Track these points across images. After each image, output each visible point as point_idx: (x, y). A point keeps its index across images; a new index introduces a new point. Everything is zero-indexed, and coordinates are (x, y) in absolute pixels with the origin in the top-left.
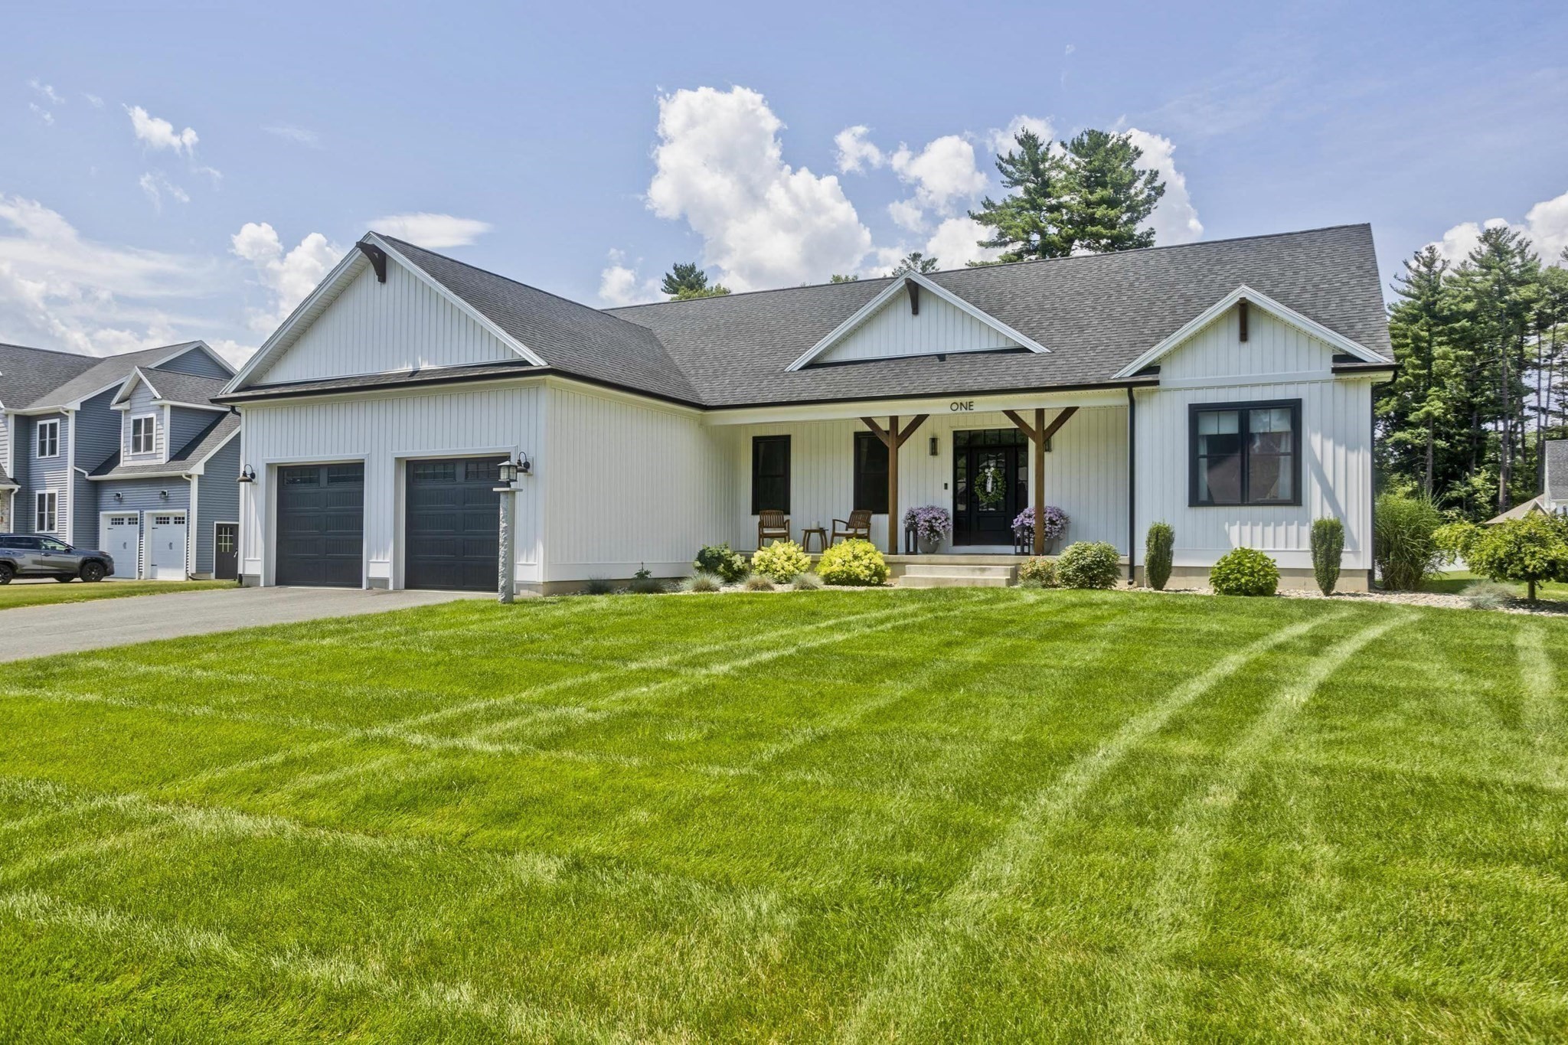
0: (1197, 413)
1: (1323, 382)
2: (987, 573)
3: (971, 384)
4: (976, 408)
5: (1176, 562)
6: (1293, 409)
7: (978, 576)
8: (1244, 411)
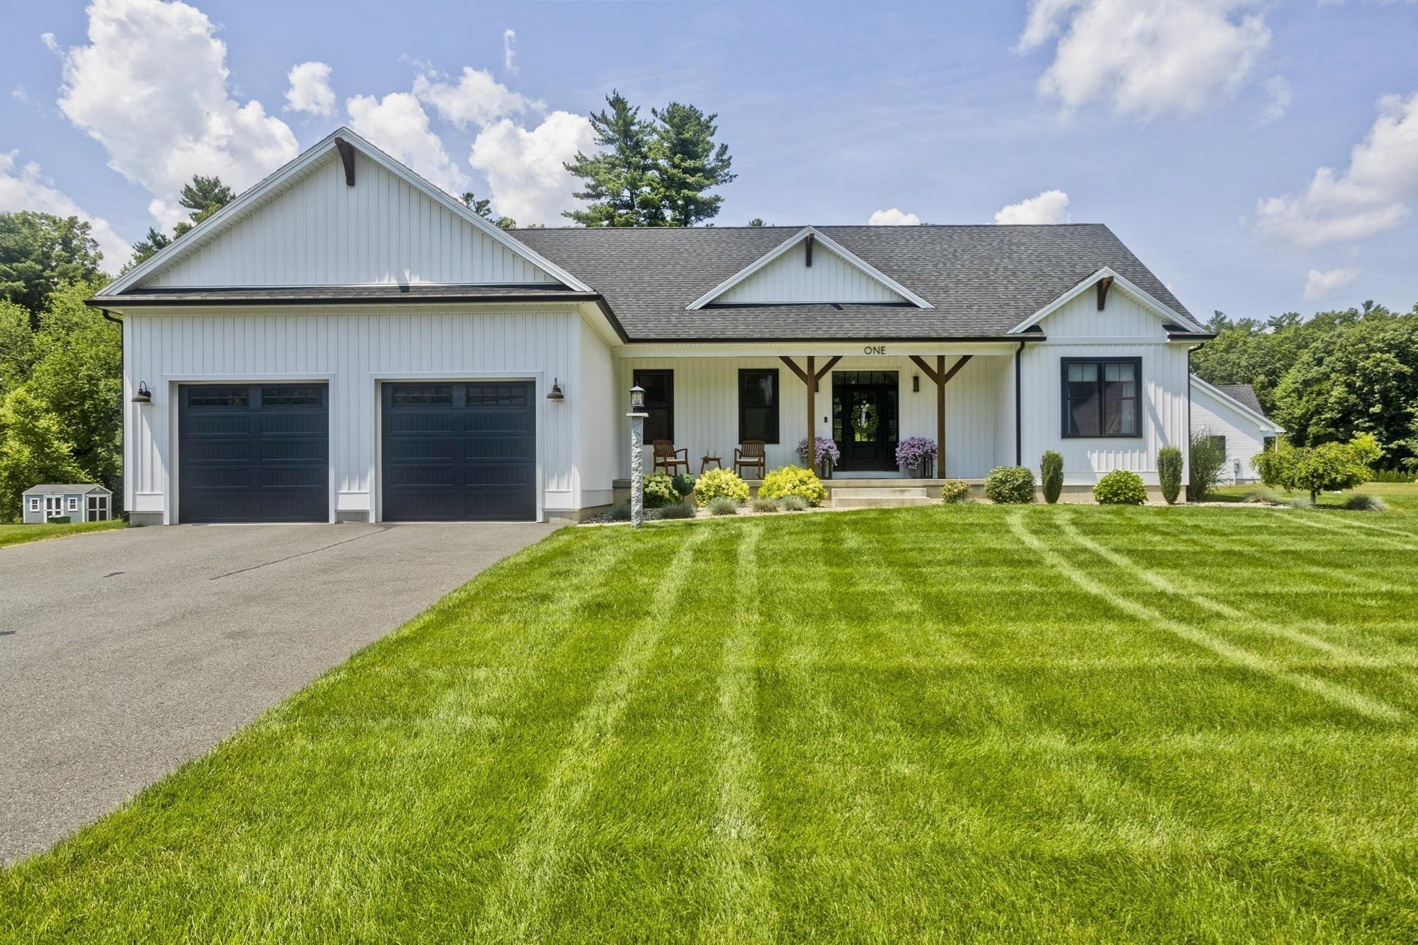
0: (1067, 364)
1: (1156, 345)
2: (906, 494)
3: (886, 332)
4: (888, 353)
5: (1066, 482)
6: (1135, 364)
7: (898, 496)
8: (1101, 364)
